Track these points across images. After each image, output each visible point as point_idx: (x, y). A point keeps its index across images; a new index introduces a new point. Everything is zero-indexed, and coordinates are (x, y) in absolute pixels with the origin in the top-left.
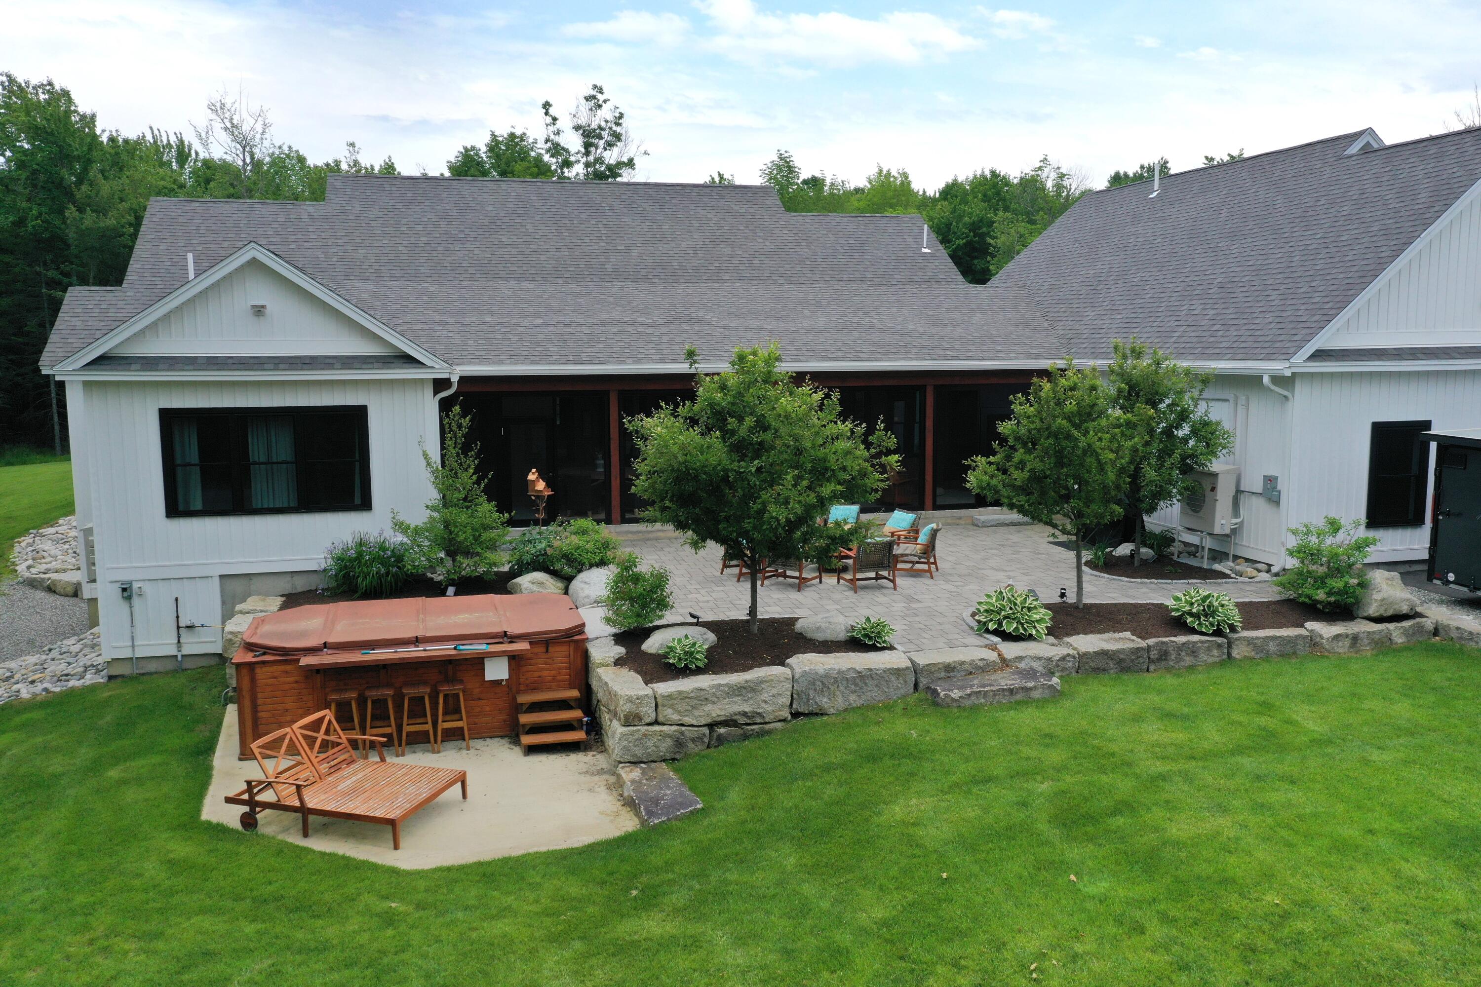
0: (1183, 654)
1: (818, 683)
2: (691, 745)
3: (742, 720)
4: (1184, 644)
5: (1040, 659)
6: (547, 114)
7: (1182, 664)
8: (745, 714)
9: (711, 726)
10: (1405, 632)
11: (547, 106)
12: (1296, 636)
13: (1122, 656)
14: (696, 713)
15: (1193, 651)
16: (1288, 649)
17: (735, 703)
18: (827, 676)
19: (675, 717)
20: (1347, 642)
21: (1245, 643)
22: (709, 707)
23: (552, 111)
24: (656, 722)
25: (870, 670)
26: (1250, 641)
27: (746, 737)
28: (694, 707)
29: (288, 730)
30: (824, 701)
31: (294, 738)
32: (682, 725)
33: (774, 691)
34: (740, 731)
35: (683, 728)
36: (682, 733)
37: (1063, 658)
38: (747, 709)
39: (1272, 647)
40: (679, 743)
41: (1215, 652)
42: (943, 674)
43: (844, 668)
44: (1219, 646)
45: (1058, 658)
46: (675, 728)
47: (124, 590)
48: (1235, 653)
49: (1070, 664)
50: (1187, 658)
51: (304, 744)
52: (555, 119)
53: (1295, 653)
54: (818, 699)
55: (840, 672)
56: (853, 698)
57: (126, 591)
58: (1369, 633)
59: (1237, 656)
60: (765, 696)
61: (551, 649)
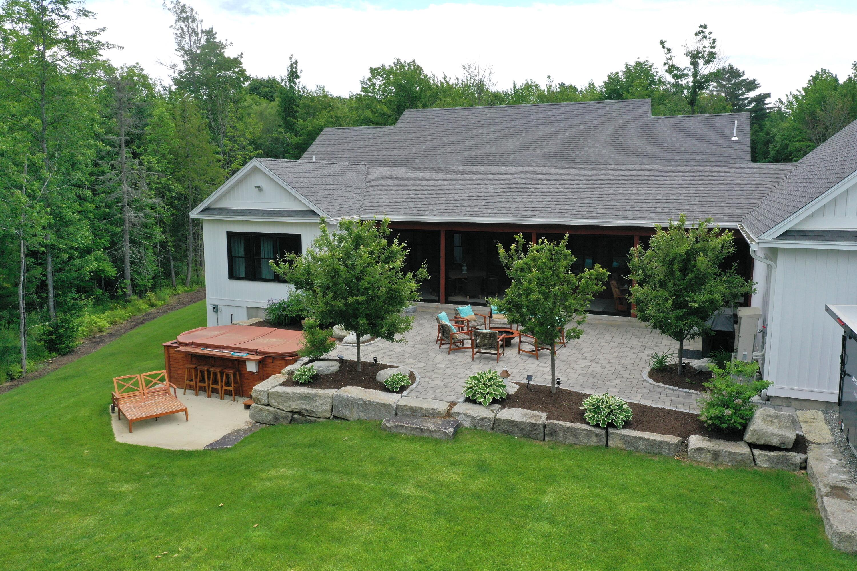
0: (568, 434)
1: (344, 403)
2: (281, 420)
3: (306, 413)
4: (568, 428)
5: (469, 416)
6: (664, 47)
7: (568, 441)
8: (307, 410)
9: (294, 412)
10: (770, 459)
11: (662, 43)
12: (661, 442)
13: (522, 426)
14: (285, 404)
15: (575, 433)
16: (655, 449)
17: (303, 403)
18: (348, 399)
19: (276, 404)
20: (709, 456)
21: (619, 438)
22: (291, 403)
23: (667, 45)
24: (268, 405)
25: (370, 401)
26: (623, 437)
27: (306, 421)
28: (285, 402)
29: (138, 375)
30: (347, 413)
31: (139, 379)
32: (279, 409)
33: (321, 402)
34: (304, 419)
35: (278, 411)
36: (277, 413)
37: (482, 419)
38: (307, 408)
39: (641, 445)
40: (276, 418)
41: (594, 439)
42: (409, 413)
43: (356, 398)
44: (597, 435)
45: (479, 418)
46: (275, 409)
47: (214, 308)
48: (610, 443)
49: (486, 424)
50: (571, 438)
51: (143, 383)
52: (669, 50)
53: (660, 454)
54: (343, 411)
55: (354, 399)
56: (361, 414)
57: (215, 308)
58: (730, 453)
59: (612, 445)
60: (317, 403)
61: (275, 361)
